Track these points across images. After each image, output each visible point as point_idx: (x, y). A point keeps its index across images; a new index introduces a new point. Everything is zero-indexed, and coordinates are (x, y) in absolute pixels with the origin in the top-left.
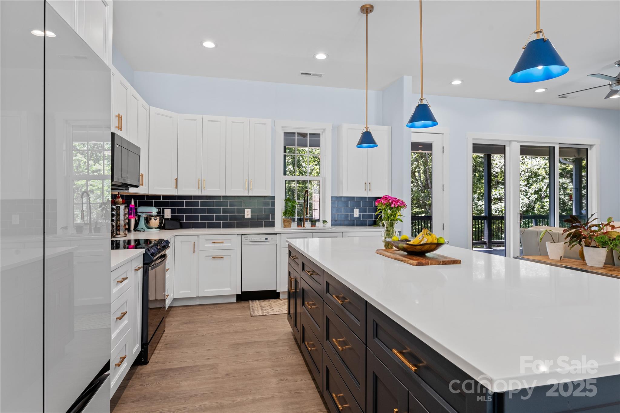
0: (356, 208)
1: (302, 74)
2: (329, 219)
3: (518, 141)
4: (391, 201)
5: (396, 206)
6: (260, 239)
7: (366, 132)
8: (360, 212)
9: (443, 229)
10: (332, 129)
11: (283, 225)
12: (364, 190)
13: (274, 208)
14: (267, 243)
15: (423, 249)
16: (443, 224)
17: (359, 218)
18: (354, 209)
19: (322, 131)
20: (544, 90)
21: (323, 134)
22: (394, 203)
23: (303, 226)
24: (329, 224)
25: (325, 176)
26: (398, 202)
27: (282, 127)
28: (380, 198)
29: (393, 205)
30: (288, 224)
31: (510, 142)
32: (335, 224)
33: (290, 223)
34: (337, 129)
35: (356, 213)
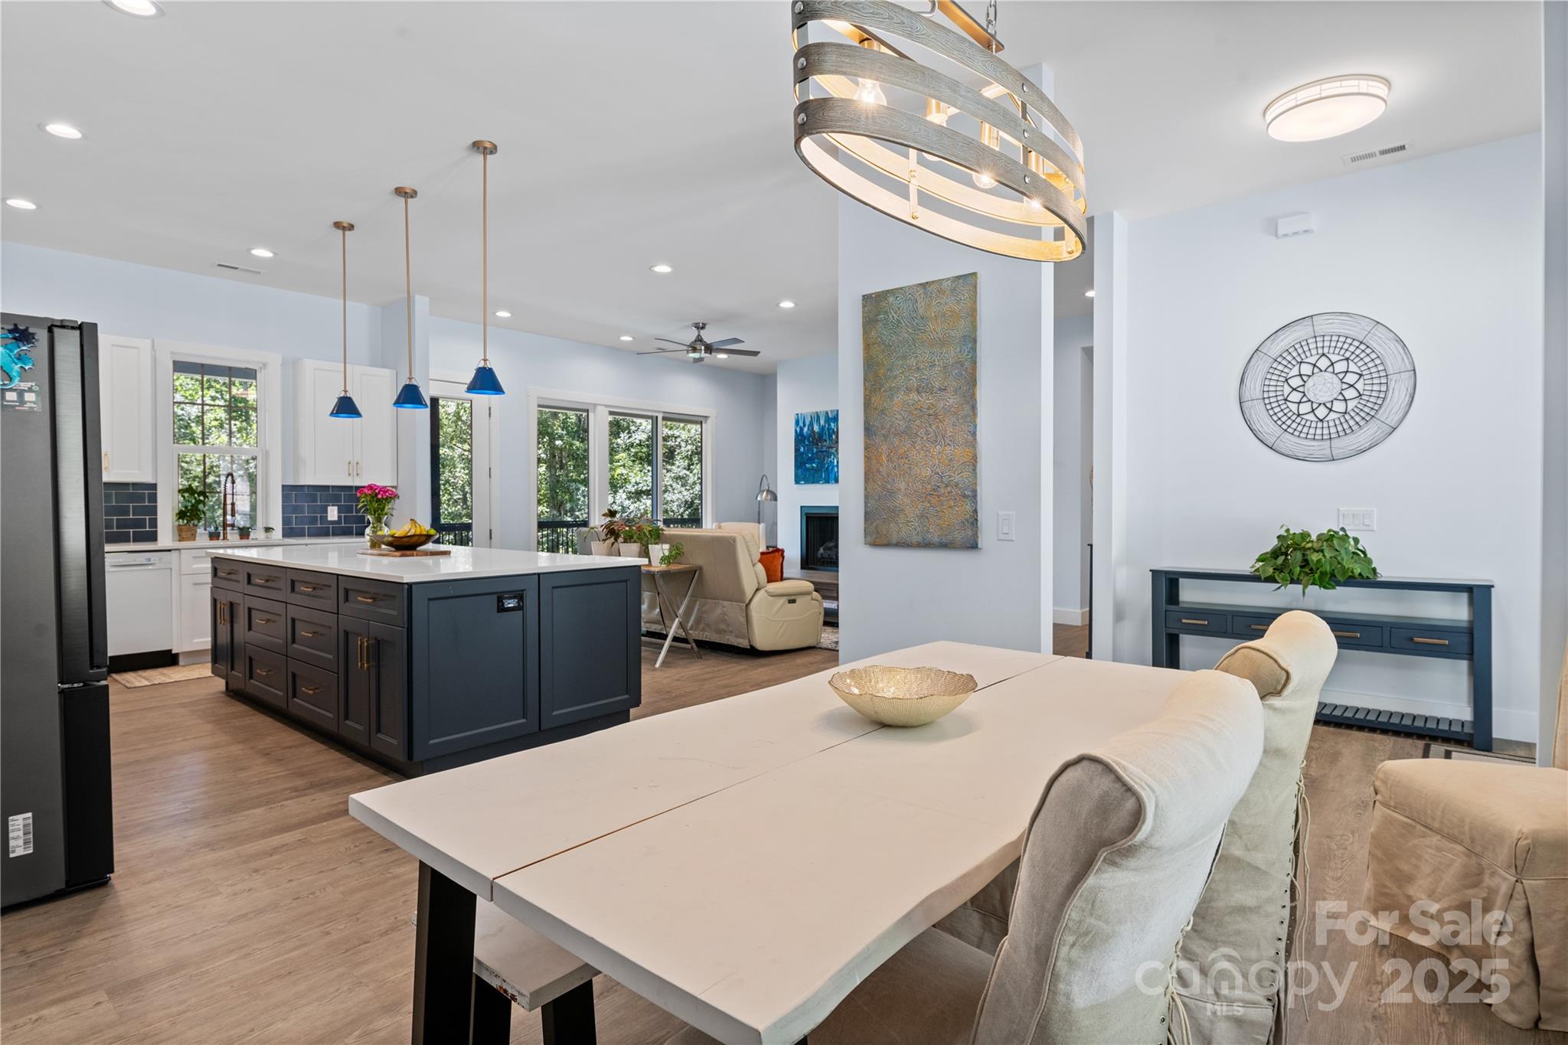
0: (333, 505)
1: (219, 265)
2: (277, 524)
3: (606, 406)
4: (377, 491)
5: (384, 497)
6: (135, 561)
7: (343, 397)
8: (339, 512)
9: (491, 538)
10: (281, 365)
11: (177, 537)
12: (347, 474)
13: (156, 506)
14: (150, 567)
15: (411, 541)
16: (491, 531)
17: (339, 522)
18: (329, 508)
19: (261, 365)
20: (631, 339)
21: (263, 371)
22: (381, 493)
23: (221, 537)
24: (277, 534)
25: (267, 448)
26: (387, 492)
27: (172, 353)
28: (364, 487)
29: (380, 496)
30: (189, 534)
31: (595, 405)
32: (288, 532)
33: (193, 532)
34: (291, 366)
35: (333, 513)
